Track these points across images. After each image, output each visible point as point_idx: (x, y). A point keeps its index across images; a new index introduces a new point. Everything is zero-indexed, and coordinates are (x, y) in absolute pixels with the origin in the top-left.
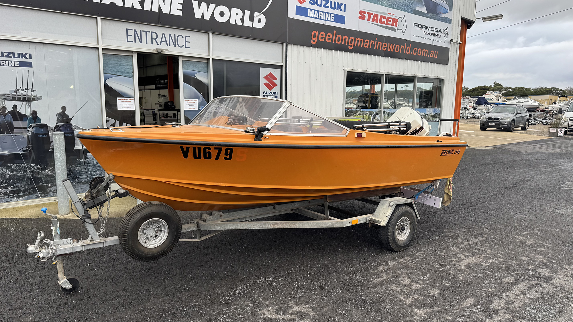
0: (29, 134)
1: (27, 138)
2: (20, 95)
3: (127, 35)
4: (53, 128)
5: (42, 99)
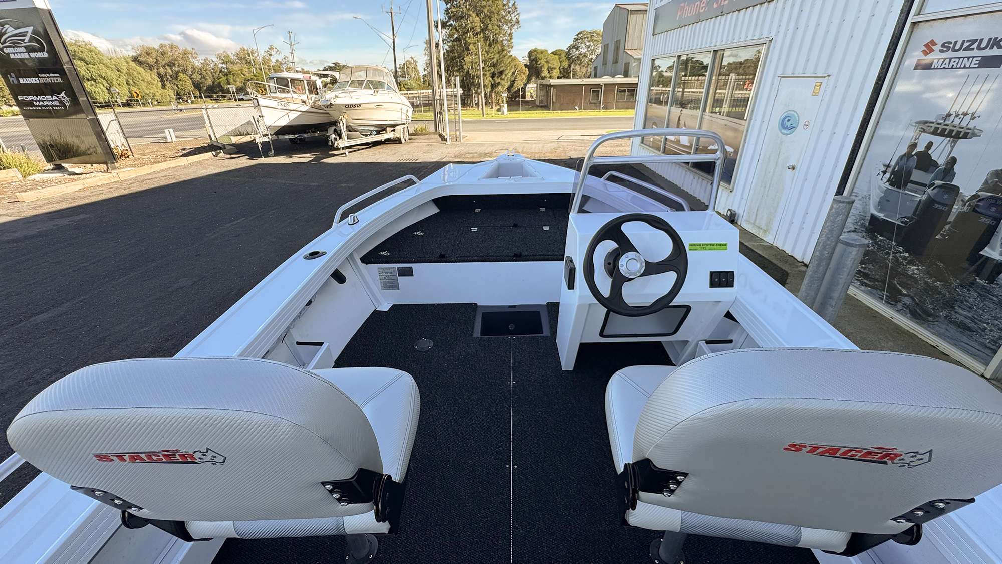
0: (924, 197)
1: (917, 202)
2: (948, 125)
4: (967, 198)
5: (980, 136)
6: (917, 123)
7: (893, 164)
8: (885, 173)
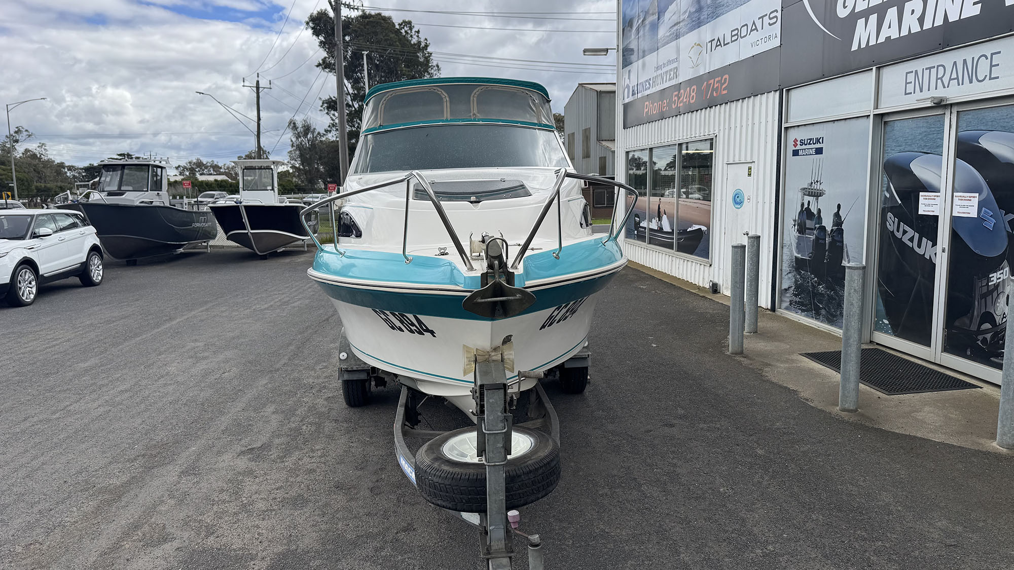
0: (814, 237)
1: (812, 241)
2: (813, 189)
3: (907, 83)
4: (829, 233)
6: (801, 189)
7: (797, 218)
8: (795, 225)
